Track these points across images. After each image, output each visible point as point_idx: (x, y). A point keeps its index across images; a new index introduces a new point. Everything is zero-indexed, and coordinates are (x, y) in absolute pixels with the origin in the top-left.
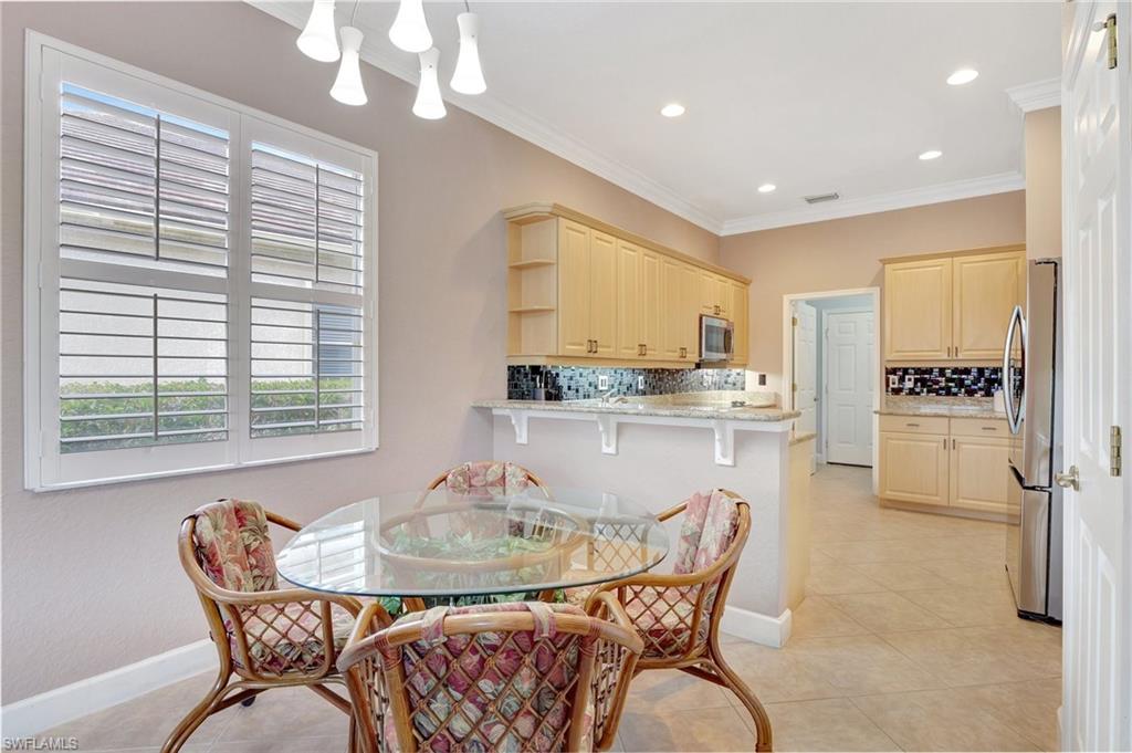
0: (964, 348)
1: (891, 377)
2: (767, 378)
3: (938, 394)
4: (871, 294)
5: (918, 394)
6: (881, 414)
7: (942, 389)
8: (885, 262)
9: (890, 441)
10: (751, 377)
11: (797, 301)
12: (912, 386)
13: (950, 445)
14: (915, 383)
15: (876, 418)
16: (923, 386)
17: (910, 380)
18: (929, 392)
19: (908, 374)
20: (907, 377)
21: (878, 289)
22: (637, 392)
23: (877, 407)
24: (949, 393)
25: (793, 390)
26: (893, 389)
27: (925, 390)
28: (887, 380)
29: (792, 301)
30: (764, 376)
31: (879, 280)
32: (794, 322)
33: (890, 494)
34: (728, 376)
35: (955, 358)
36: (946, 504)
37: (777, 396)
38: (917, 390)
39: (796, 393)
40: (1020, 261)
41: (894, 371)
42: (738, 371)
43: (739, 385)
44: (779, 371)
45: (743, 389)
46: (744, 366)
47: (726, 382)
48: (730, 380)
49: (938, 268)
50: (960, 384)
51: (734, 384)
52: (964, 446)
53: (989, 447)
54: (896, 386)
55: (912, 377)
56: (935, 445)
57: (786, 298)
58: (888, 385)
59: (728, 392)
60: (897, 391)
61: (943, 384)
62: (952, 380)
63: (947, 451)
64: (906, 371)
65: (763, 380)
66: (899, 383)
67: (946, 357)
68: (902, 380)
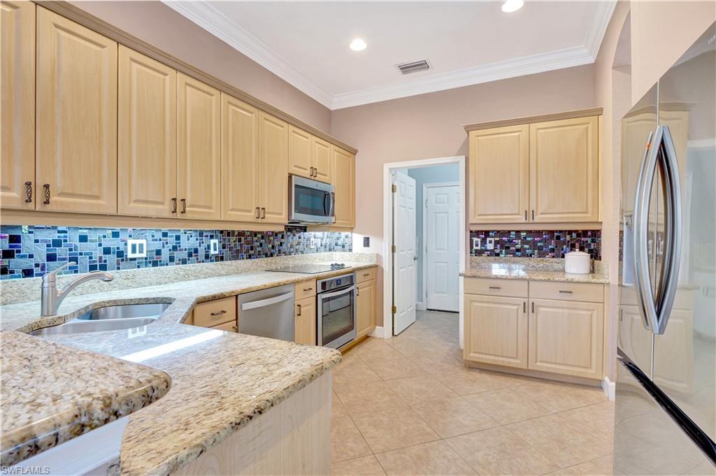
0: (540, 210)
1: (475, 239)
2: (370, 240)
3: (515, 255)
4: (458, 163)
5: (498, 255)
6: (465, 276)
7: (518, 250)
8: (468, 129)
9: (475, 304)
10: (358, 240)
11: (396, 169)
12: (492, 248)
13: (529, 308)
14: (495, 245)
15: (462, 278)
16: (502, 247)
17: (490, 242)
18: (507, 253)
19: (489, 236)
20: (488, 239)
21: (464, 157)
22: (207, 257)
23: (462, 270)
24: (524, 255)
25: (393, 251)
26: (476, 250)
27: (504, 251)
28: (471, 242)
29: (390, 169)
30: (368, 238)
31: (465, 150)
32: (393, 190)
33: (474, 356)
34: (338, 239)
35: (531, 221)
36: (525, 367)
37: (379, 257)
38: (497, 251)
39: (395, 254)
40: (590, 125)
41: (477, 233)
42: (347, 233)
43: (347, 247)
44: (380, 235)
45: (350, 250)
46: (351, 229)
47: (336, 245)
48: (340, 242)
49: (517, 134)
50: (534, 245)
51: (343, 246)
52: (542, 309)
53: (566, 311)
54: (479, 248)
55: (492, 239)
56: (516, 307)
57: (386, 167)
58: (471, 247)
59: (337, 253)
60: (479, 253)
61: (519, 246)
62: (528, 243)
63: (526, 314)
64: (487, 233)
65: (367, 242)
66: (481, 246)
67: (523, 220)
68: (484, 242)
